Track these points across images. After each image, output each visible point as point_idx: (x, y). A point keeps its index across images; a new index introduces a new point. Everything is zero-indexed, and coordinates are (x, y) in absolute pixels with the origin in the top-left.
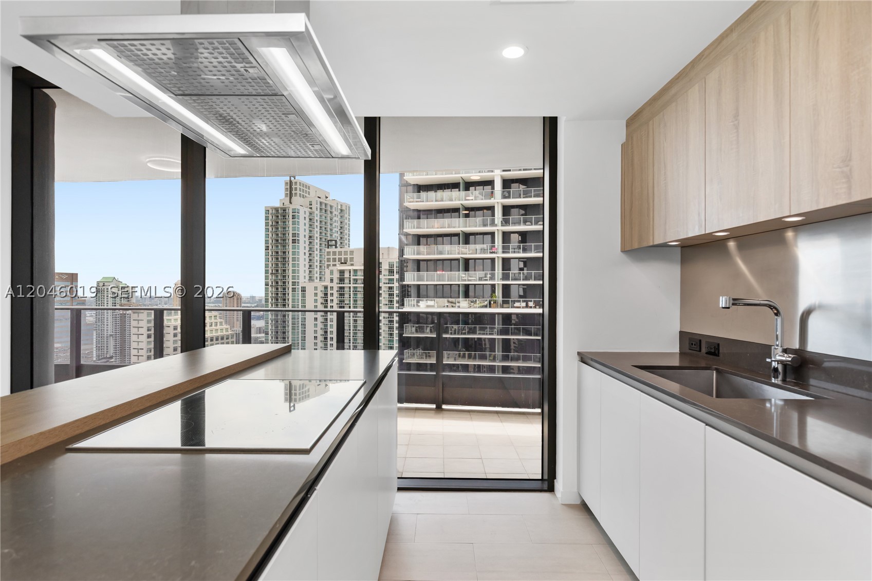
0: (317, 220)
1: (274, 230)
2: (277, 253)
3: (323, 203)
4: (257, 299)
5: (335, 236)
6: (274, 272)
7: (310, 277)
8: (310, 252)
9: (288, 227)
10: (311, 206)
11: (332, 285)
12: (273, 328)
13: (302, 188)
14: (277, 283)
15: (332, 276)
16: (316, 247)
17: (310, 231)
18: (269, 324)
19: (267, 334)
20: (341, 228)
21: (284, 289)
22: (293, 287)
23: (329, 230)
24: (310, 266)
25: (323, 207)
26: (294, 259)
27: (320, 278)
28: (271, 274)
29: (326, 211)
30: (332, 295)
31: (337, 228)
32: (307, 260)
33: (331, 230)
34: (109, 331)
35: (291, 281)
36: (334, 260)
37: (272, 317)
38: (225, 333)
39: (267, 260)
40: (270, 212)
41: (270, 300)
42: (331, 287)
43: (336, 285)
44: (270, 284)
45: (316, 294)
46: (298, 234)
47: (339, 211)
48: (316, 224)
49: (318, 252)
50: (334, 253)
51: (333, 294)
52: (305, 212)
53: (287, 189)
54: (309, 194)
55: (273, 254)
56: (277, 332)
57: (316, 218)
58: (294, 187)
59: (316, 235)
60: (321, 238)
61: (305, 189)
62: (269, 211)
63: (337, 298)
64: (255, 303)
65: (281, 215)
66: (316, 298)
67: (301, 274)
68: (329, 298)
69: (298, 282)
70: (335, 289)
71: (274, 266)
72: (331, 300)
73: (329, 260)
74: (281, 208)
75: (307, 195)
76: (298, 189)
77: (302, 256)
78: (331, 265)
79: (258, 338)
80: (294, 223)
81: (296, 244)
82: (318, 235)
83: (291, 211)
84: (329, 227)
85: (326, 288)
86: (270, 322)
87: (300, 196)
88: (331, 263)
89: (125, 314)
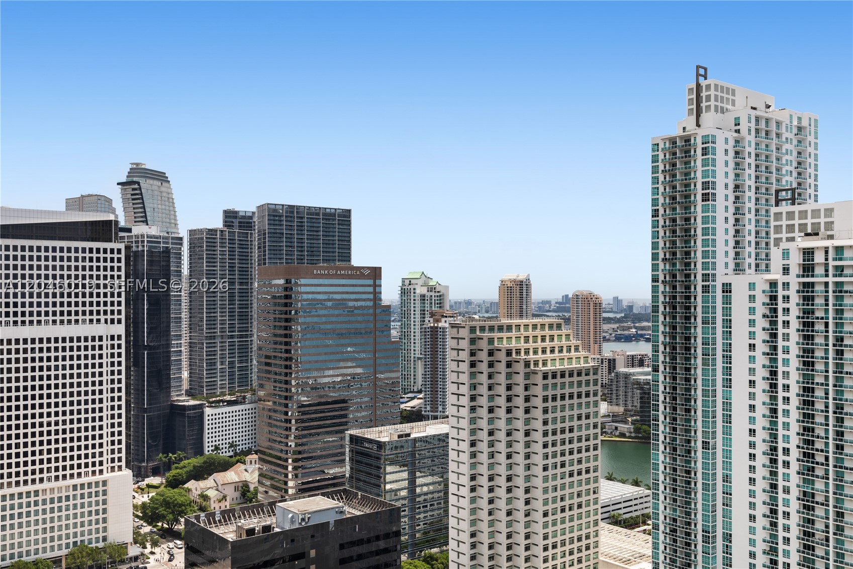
0: (750, 153)
1: (667, 179)
2: (674, 220)
3: (762, 117)
4: (625, 304)
5: (787, 181)
6: (667, 256)
7: (737, 265)
8: (737, 216)
9: (695, 172)
10: (737, 128)
11: (786, 279)
12: (668, 360)
13: (719, 94)
14: (674, 276)
15: (786, 262)
16: (748, 205)
17: (737, 175)
18: (660, 354)
19: (656, 369)
20: (799, 163)
21: (688, 288)
22: (705, 283)
23: (774, 171)
24: (737, 243)
25: (763, 125)
26: (705, 232)
27: (757, 265)
28: (663, 260)
29: (767, 133)
30: (786, 299)
31: (791, 165)
32: (732, 232)
33: (778, 170)
34: (417, 352)
35: (700, 272)
36: (791, 228)
37: (665, 339)
38: (583, 365)
39: (655, 235)
40: (661, 146)
41: (661, 309)
42: (784, 284)
43: (794, 280)
44: (661, 278)
45: (752, 298)
46: (714, 183)
47: (795, 131)
48: (748, 160)
49: (752, 216)
50: (790, 215)
51: (788, 297)
52: (726, 139)
53: (691, 100)
54: (733, 105)
55: (667, 223)
56: (675, 368)
57: (748, 149)
58: (704, 94)
59: (748, 183)
60: (757, 188)
61: (725, 95)
62: (658, 145)
63: (798, 305)
64: (621, 312)
65: (681, 151)
66: (752, 305)
67: (720, 259)
68: (781, 306)
69: (714, 275)
70: (794, 287)
71: (668, 245)
72: (784, 309)
73: (778, 229)
74: (681, 137)
75: (730, 107)
76: (713, 98)
77: (720, 226)
78: (784, 240)
79: (630, 374)
80: (705, 163)
81: (710, 202)
82: (752, 183)
83: (699, 141)
84: (774, 164)
85: (773, 284)
86: (661, 348)
87: (716, 111)
88: (784, 235)
89: (437, 328)
